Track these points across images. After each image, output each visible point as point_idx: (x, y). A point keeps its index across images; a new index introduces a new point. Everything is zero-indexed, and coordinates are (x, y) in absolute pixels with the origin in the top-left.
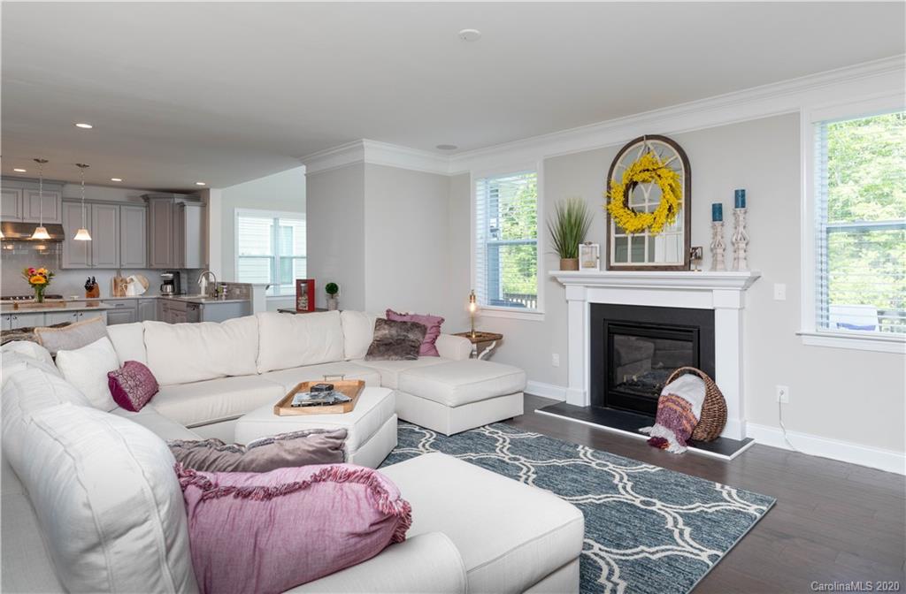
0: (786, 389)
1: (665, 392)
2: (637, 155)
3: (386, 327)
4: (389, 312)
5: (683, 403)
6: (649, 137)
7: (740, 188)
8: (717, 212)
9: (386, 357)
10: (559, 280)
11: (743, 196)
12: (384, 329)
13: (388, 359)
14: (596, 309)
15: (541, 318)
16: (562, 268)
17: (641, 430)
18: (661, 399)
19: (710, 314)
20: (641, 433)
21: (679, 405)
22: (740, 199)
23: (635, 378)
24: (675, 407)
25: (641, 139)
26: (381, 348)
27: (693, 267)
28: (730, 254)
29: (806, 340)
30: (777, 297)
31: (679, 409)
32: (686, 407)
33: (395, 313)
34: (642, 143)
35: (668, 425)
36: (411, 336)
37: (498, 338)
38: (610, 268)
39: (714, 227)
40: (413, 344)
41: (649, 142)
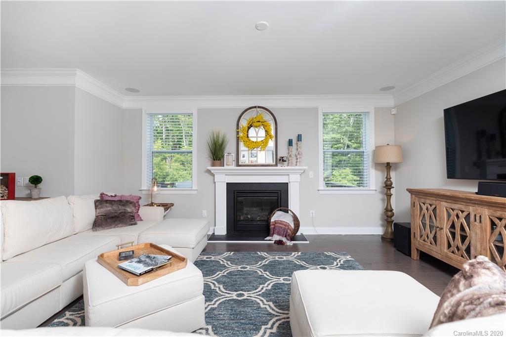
0: (313, 212)
1: (273, 220)
2: (251, 114)
3: (108, 205)
4: (102, 195)
5: (285, 223)
6: (259, 107)
7: (300, 134)
8: (290, 143)
9: (113, 226)
10: (212, 172)
11: (301, 137)
12: (107, 207)
13: (115, 227)
14: (229, 185)
15: (195, 192)
16: (213, 165)
17: (265, 239)
18: (271, 223)
19: (286, 185)
20: (267, 240)
21: (283, 224)
22: (299, 138)
23: (249, 216)
24: (281, 226)
25: (255, 107)
26: (108, 220)
27: (278, 165)
28: (294, 160)
29: (321, 192)
30: (310, 177)
31: (283, 226)
32: (287, 225)
33: (107, 195)
34: (255, 109)
35: (279, 234)
36: (129, 210)
37: (172, 205)
38: (238, 165)
39: (288, 149)
40: (131, 214)
41: (259, 109)
